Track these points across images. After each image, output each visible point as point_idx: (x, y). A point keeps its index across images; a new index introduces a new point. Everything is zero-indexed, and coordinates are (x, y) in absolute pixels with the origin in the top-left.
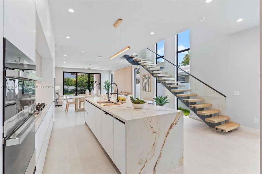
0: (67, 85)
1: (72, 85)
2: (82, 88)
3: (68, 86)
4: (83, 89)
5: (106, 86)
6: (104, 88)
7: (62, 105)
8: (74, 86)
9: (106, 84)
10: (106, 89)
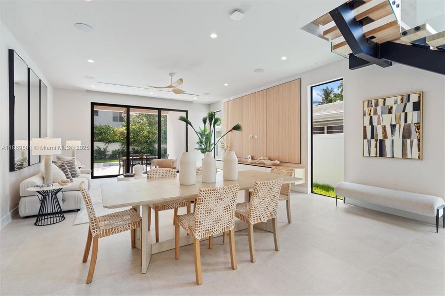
0: (103, 141)
1: (114, 141)
2: (136, 148)
3: (106, 143)
4: (139, 149)
5: (201, 142)
6: (197, 146)
7: (78, 210)
8: (119, 144)
9: (201, 135)
10: (202, 149)
